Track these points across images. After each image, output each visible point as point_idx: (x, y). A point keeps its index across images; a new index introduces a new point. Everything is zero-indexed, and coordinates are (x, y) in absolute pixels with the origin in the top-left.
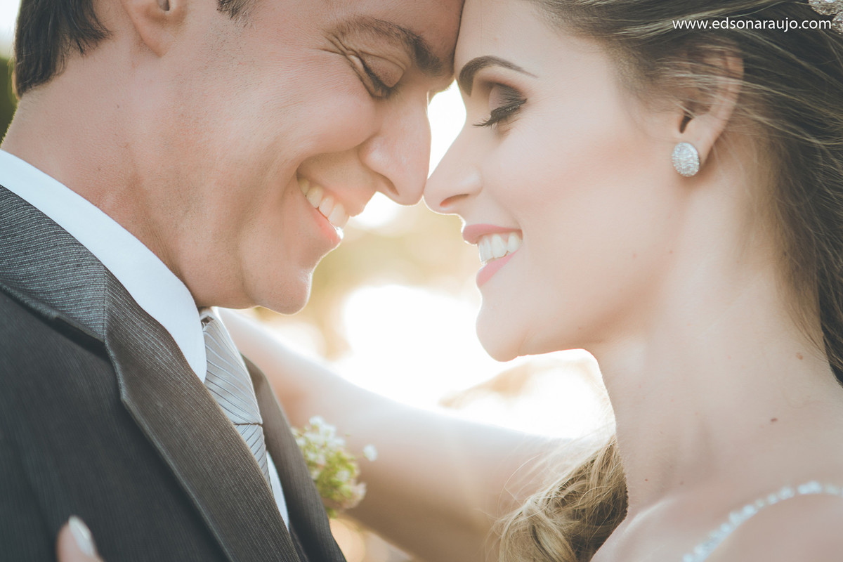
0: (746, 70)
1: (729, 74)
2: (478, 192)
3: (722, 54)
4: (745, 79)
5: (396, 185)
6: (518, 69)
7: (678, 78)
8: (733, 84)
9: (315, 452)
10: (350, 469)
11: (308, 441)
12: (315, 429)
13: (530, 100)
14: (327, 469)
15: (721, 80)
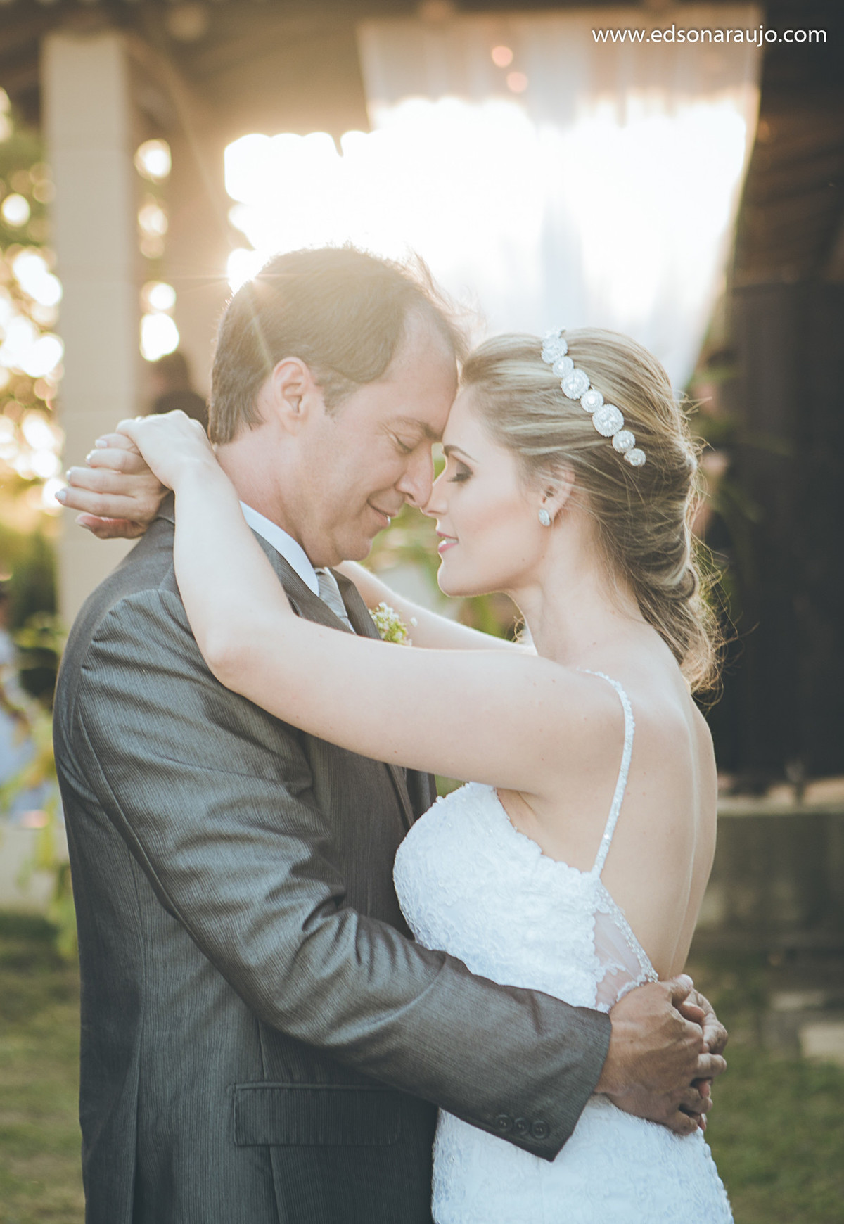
0: (576, 480)
1: (567, 481)
2: (445, 514)
3: (565, 471)
4: (575, 484)
5: (414, 497)
6: (469, 457)
7: (543, 479)
8: (569, 486)
9: (383, 622)
10: (403, 632)
11: (378, 617)
12: (381, 610)
13: (475, 473)
14: (389, 632)
15: (563, 483)
